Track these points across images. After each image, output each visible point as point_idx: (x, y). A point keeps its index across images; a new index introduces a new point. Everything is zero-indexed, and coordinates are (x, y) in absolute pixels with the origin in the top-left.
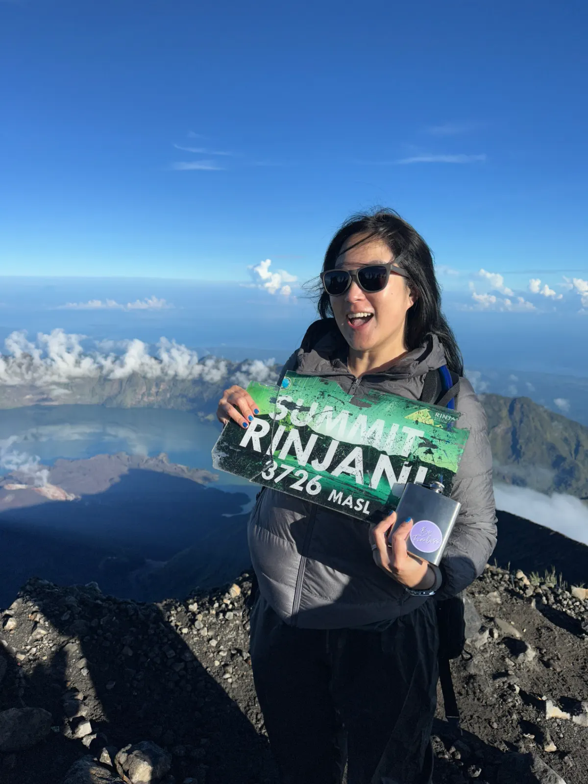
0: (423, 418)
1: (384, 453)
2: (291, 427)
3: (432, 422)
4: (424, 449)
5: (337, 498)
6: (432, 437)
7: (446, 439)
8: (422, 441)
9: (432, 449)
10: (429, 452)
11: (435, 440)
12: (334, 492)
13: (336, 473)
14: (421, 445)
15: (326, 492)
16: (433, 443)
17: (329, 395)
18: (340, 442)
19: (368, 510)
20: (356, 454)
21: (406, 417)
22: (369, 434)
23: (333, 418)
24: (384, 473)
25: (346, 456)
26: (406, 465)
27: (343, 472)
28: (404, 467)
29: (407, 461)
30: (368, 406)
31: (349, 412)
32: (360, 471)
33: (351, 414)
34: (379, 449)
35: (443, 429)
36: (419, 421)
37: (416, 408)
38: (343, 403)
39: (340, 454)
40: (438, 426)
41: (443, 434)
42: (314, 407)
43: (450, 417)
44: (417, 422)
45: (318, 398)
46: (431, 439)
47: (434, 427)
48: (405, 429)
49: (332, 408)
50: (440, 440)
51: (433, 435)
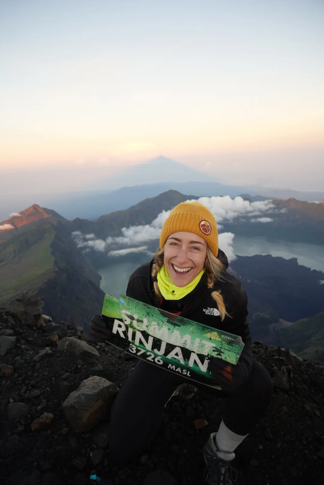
0: (214, 337)
1: (194, 352)
2: (135, 330)
3: (220, 340)
4: (216, 353)
5: (172, 367)
6: (220, 347)
7: (229, 349)
8: (215, 349)
9: (221, 353)
10: (219, 354)
11: (222, 349)
12: (170, 365)
13: (169, 357)
14: (214, 351)
15: (166, 364)
16: (221, 351)
17: (152, 316)
18: (167, 343)
19: (189, 375)
20: (177, 350)
21: (204, 335)
22: (183, 342)
23: (159, 329)
24: (195, 361)
25: (172, 350)
26: (206, 359)
27: (172, 357)
28: (205, 360)
29: (207, 357)
30: (179, 326)
31: (168, 328)
32: (182, 358)
33: (169, 329)
34: (190, 350)
35: (227, 344)
36: (212, 338)
37: (209, 331)
38: (163, 322)
39: (169, 348)
40: (224, 342)
41: (226, 346)
42: (145, 321)
43: (231, 338)
44: (210, 339)
45: (146, 316)
46: (220, 349)
47: (221, 342)
48: (204, 342)
49: (156, 324)
50: (225, 349)
51: (221, 347)
